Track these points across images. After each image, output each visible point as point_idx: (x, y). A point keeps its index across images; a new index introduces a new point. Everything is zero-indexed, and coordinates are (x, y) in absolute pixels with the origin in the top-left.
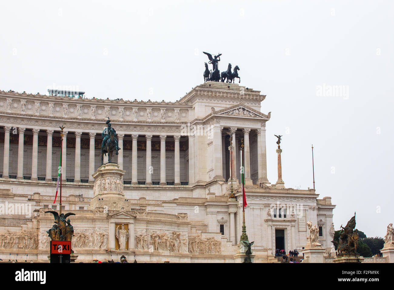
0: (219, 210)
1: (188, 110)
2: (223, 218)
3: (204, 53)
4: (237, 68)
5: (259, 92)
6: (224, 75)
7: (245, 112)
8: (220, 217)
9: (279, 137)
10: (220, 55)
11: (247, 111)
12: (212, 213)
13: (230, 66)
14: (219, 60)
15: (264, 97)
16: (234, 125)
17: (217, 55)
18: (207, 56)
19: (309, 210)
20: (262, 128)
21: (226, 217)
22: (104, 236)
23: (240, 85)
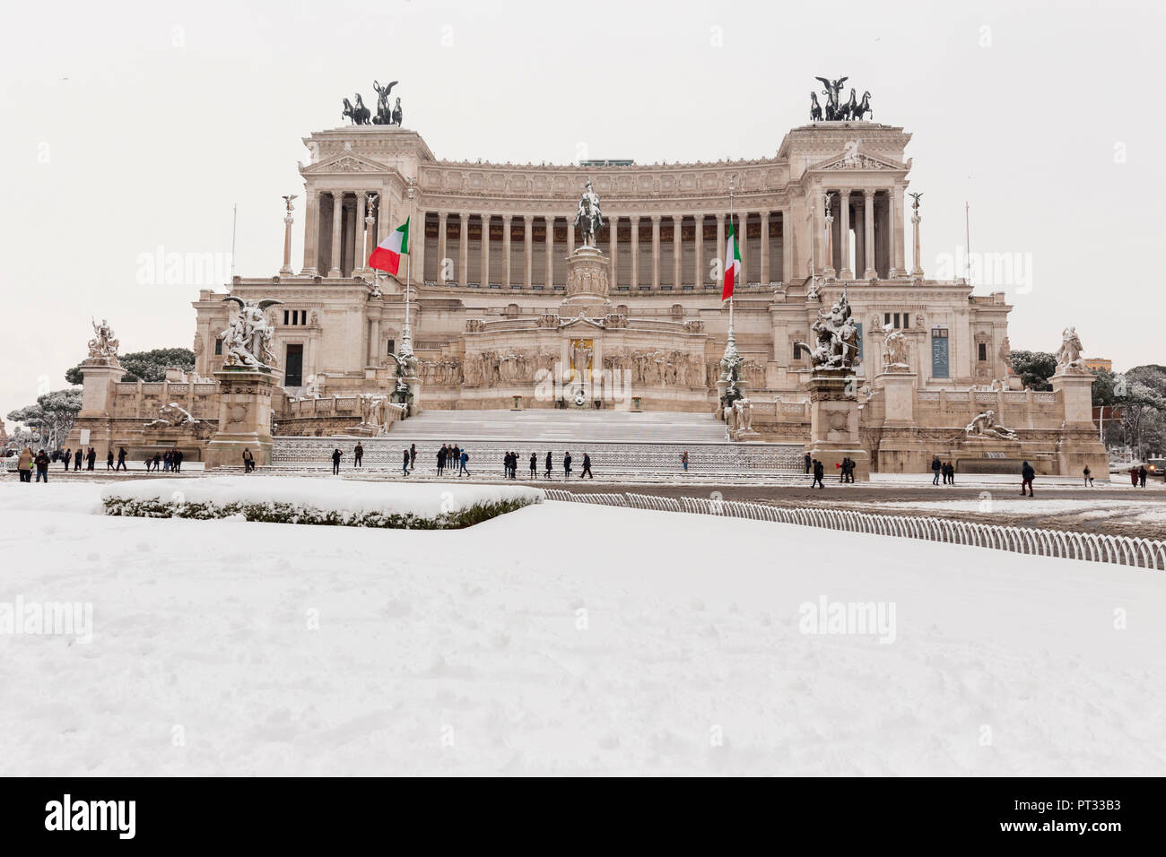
0: (791, 318)
1: (781, 170)
2: (798, 332)
3: (817, 78)
4: (866, 96)
5: (901, 129)
6: (846, 109)
7: (866, 162)
8: (792, 329)
9: (917, 197)
10: (845, 79)
11: (869, 159)
12: (781, 324)
13: (853, 92)
14: (842, 88)
15: (908, 137)
16: (846, 184)
17: (838, 80)
18: (822, 83)
19: (954, 315)
20: (898, 186)
21: (802, 329)
22: (552, 359)
23: (872, 122)
